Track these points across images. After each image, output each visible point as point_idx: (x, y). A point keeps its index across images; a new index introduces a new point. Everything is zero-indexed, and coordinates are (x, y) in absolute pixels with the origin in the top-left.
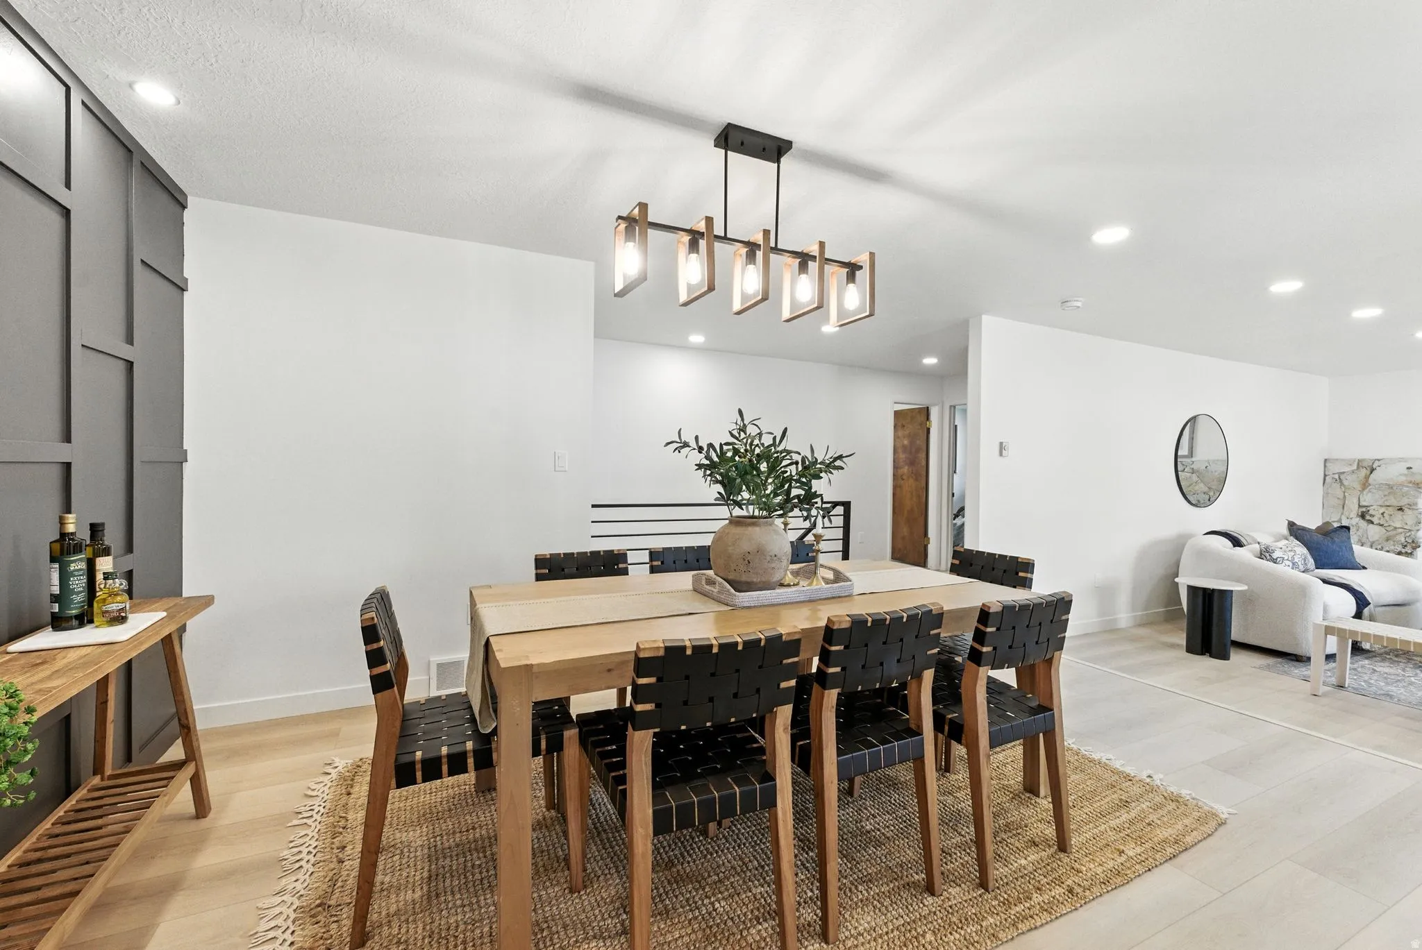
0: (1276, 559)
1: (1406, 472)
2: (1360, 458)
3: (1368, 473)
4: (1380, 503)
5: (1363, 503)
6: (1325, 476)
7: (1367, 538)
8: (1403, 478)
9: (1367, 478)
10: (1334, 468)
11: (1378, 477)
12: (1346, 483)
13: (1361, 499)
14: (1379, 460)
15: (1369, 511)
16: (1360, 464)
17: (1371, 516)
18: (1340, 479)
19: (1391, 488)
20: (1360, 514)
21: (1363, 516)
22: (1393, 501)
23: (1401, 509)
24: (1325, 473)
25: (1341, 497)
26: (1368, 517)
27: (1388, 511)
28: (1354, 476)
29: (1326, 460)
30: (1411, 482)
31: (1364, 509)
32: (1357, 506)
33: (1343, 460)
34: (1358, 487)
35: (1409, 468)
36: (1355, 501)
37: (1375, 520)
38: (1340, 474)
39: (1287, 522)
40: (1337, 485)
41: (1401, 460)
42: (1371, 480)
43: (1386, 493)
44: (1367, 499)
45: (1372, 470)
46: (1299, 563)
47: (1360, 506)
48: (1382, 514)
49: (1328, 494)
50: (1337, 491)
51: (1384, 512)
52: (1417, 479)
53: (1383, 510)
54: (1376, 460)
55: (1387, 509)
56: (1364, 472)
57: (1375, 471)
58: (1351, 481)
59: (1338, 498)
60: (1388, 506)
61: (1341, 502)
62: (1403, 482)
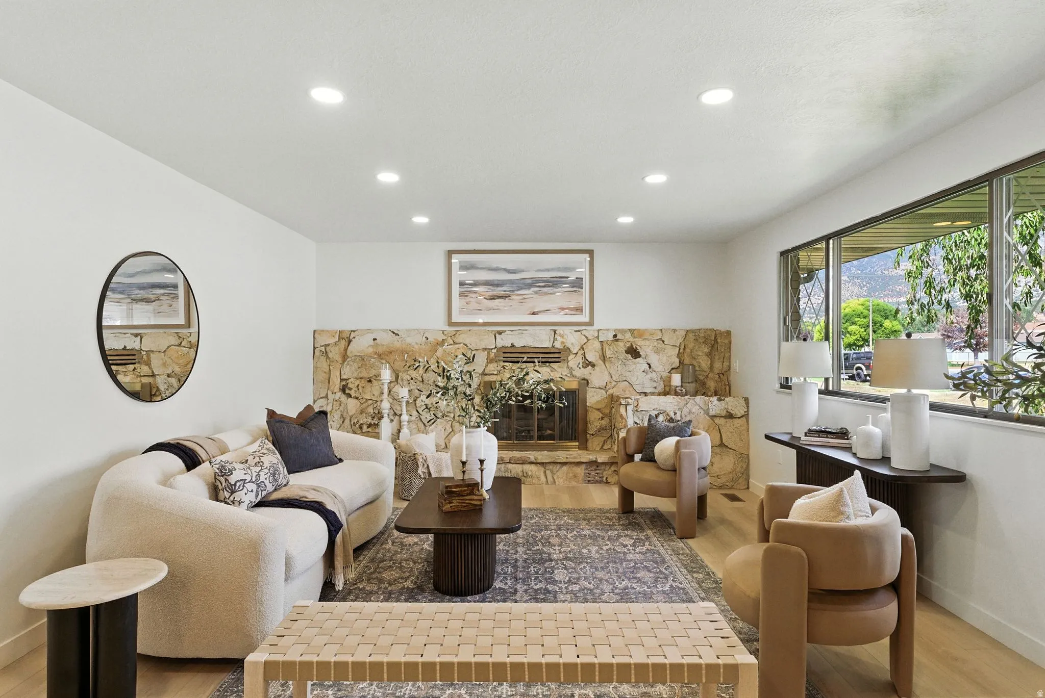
1: (372, 342)
2: (340, 330)
3: (347, 344)
4: (355, 375)
5: (344, 377)
6: (315, 348)
7: (347, 413)
8: (371, 350)
9: (346, 350)
10: (323, 340)
11: (354, 349)
12: (330, 355)
13: (342, 373)
14: (354, 331)
15: (348, 383)
16: (341, 334)
17: (350, 389)
18: (326, 352)
19: (362, 359)
20: (341, 388)
21: (343, 390)
22: (364, 374)
23: (370, 381)
24: (314, 345)
25: (327, 371)
26: (347, 391)
27: (363, 383)
28: (337, 348)
29: (315, 331)
30: (376, 353)
31: (344, 383)
32: (339, 380)
33: (328, 331)
34: (340, 360)
35: (375, 339)
36: (338, 374)
37: (353, 393)
38: (326, 346)
40: (323, 359)
41: (369, 331)
42: (348, 353)
43: (360, 365)
44: (349, 371)
45: (350, 341)
47: (342, 380)
48: (358, 387)
49: (317, 368)
50: (324, 364)
51: (359, 385)
52: (380, 350)
53: (358, 382)
54: (352, 331)
55: (361, 382)
56: (343, 343)
57: (352, 343)
58: (335, 353)
59: (325, 372)
60: (361, 378)
61: (327, 376)
62: (371, 353)
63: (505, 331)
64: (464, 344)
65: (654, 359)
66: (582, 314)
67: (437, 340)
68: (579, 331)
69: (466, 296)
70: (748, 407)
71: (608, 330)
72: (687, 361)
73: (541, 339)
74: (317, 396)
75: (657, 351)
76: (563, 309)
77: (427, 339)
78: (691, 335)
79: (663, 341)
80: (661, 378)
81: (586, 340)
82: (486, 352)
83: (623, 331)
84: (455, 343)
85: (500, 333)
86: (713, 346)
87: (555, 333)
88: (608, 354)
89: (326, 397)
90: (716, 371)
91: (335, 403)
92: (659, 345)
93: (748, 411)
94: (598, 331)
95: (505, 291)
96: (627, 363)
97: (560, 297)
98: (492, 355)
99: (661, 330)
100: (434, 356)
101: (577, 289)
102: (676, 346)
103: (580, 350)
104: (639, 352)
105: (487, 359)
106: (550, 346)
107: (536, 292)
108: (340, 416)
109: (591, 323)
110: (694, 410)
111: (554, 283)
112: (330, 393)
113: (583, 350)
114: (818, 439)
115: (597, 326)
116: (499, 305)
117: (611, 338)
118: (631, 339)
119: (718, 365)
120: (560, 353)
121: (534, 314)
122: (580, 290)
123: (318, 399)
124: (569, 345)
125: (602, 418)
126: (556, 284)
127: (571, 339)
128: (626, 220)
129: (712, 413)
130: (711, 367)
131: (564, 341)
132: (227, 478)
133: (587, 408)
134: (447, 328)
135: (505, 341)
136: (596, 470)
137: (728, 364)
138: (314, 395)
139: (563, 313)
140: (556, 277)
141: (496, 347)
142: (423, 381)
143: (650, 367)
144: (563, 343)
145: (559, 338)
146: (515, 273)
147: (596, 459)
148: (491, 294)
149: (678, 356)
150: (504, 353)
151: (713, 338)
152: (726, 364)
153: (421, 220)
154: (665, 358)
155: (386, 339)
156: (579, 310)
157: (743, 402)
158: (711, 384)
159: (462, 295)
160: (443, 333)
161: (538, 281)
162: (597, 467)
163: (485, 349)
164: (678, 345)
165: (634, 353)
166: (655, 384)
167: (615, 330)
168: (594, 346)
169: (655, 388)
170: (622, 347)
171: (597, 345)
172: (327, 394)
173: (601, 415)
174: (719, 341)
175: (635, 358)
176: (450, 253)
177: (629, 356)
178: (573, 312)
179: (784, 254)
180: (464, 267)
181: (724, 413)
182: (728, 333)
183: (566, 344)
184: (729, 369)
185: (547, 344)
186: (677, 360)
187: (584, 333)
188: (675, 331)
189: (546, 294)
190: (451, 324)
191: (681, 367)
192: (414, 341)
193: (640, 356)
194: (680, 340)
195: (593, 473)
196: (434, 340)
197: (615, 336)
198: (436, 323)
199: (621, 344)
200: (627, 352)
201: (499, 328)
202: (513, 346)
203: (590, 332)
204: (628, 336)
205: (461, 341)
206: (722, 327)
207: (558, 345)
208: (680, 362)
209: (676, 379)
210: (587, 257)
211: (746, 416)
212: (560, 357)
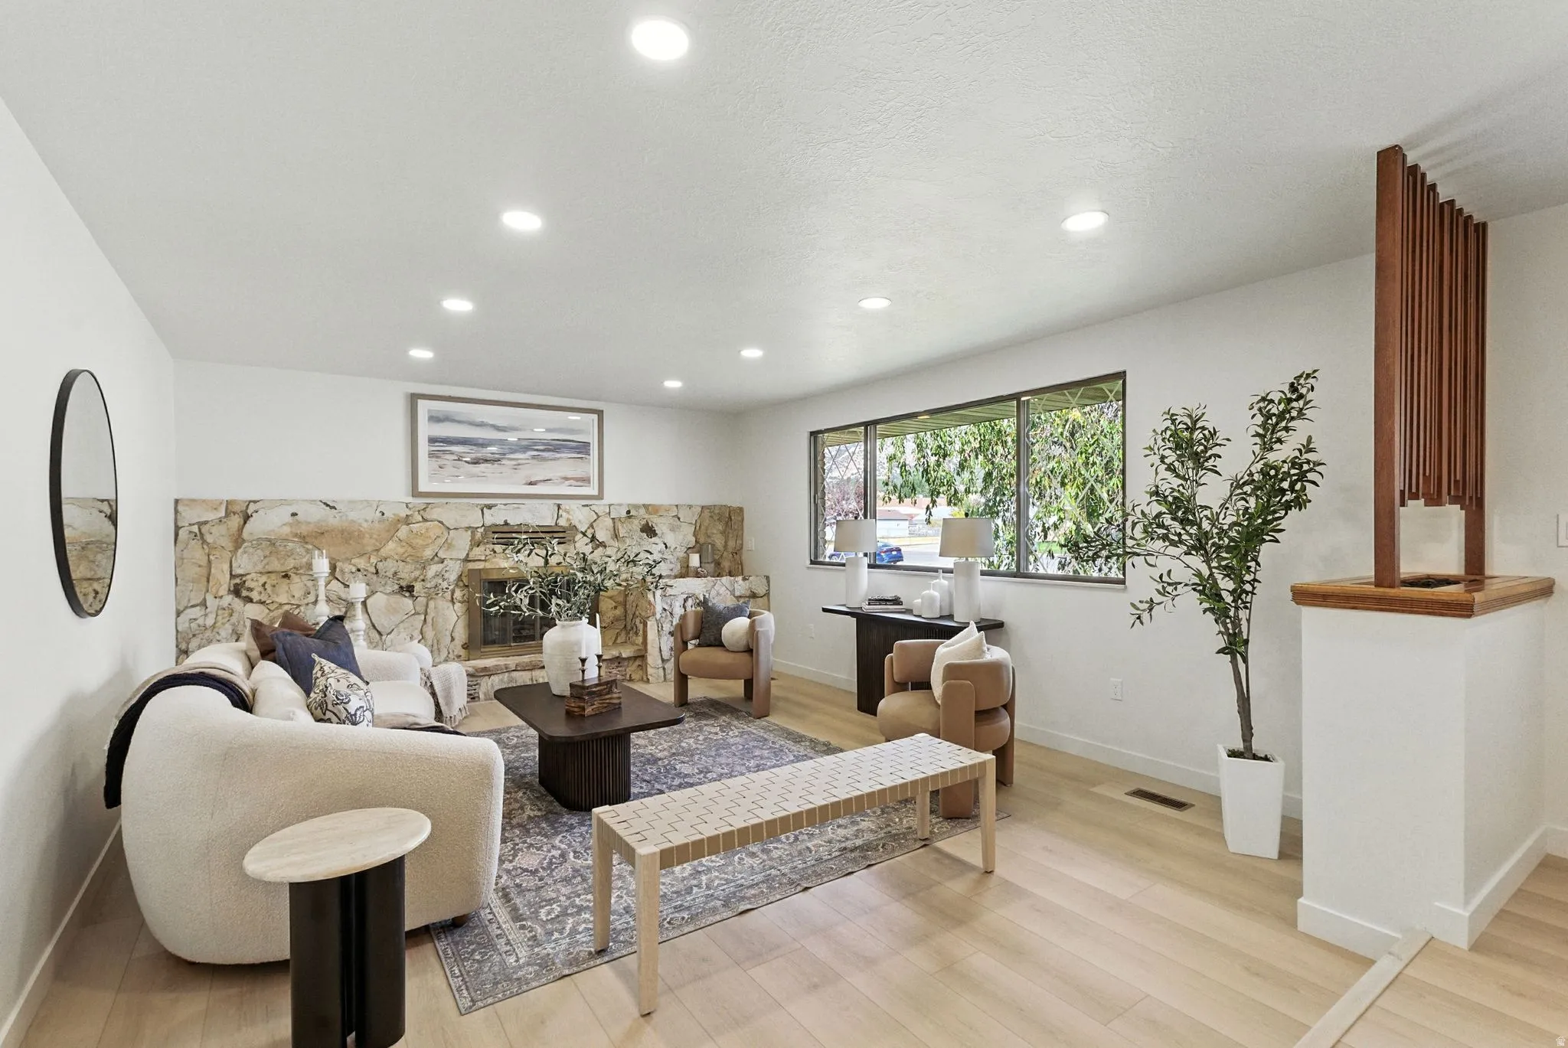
1: (290, 519)
2: (229, 498)
3: (242, 522)
4: (259, 568)
5: (237, 571)
6: (177, 528)
8: (287, 530)
9: (241, 529)
10: (190, 515)
11: (254, 528)
12: (209, 539)
13: (234, 565)
14: (255, 502)
15: (245, 582)
16: (230, 507)
17: (250, 590)
18: (201, 533)
19: (272, 544)
20: (232, 589)
21: (236, 591)
22: (276, 565)
23: (286, 576)
24: (176, 523)
25: (204, 562)
26: (244, 593)
27: (273, 579)
28: (222, 529)
29: (177, 501)
30: (296, 535)
31: (238, 581)
32: (228, 576)
33: (204, 501)
34: (230, 546)
35: (294, 515)
36: (226, 567)
37: (255, 596)
38: (200, 524)
40: (195, 544)
41: (283, 502)
42: (245, 535)
43: (268, 553)
44: (244, 563)
45: (247, 518)
47: (232, 576)
48: (264, 585)
49: (183, 559)
50: (197, 553)
51: (265, 583)
52: (304, 530)
53: (263, 579)
54: (250, 502)
55: (269, 577)
56: (236, 521)
57: (251, 519)
58: (218, 535)
59: (200, 566)
60: (269, 572)
61: (204, 571)
62: (287, 535)
63: (495, 505)
64: (439, 522)
65: (670, 538)
66: (590, 486)
67: (399, 516)
68: (587, 506)
69: (438, 457)
70: (769, 585)
71: (620, 505)
72: (702, 540)
73: (542, 515)
74: (184, 603)
75: (672, 530)
76: (566, 479)
77: (383, 514)
78: (706, 512)
79: (679, 519)
80: (678, 559)
81: (595, 517)
82: (469, 532)
83: (637, 507)
84: (425, 520)
85: (490, 507)
86: (727, 523)
87: (559, 508)
88: (622, 533)
89: (204, 604)
90: (731, 550)
91: (220, 612)
92: (674, 523)
93: (769, 590)
94: (610, 505)
95: (492, 454)
96: (643, 543)
97: (564, 466)
98: (478, 536)
99: (677, 506)
100: (395, 538)
101: (583, 456)
102: (691, 524)
103: (589, 528)
104: (655, 530)
105: (471, 541)
106: (553, 524)
107: (534, 457)
108: (231, 631)
109: (600, 496)
110: (721, 592)
111: (555, 447)
112: (210, 599)
113: (593, 528)
114: (879, 607)
115: (606, 501)
116: (485, 470)
117: (624, 514)
118: (647, 516)
119: (731, 544)
120: (564, 532)
121: (531, 484)
122: (587, 456)
123: (186, 608)
124: (575, 522)
125: (616, 608)
126: (559, 449)
127: (578, 515)
128: (673, 384)
129: (737, 594)
130: (726, 546)
131: (571, 517)
133: (599, 596)
134: (410, 499)
135: (494, 518)
136: (617, 667)
137: (741, 542)
138: (178, 602)
139: (567, 483)
140: (558, 440)
141: (483, 525)
142: (377, 573)
143: (666, 547)
144: (568, 520)
145: (564, 514)
146: (505, 431)
147: (621, 653)
148: (473, 456)
149: (695, 535)
150: (493, 532)
151: (727, 516)
152: (739, 542)
154: (681, 537)
155: (315, 515)
156: (585, 480)
157: (765, 581)
158: (726, 564)
159: (432, 455)
160: (407, 507)
161: (536, 444)
162: (619, 663)
163: (469, 528)
164: (694, 523)
165: (649, 530)
166: (672, 566)
167: (629, 505)
168: (606, 523)
169: (672, 570)
170: (636, 525)
171: (609, 522)
172: (205, 600)
173: (614, 604)
174: (733, 518)
175: (651, 538)
176: (414, 398)
177: (645, 535)
178: (579, 483)
179: (812, 433)
180: (435, 419)
181: (748, 593)
182: (741, 510)
183: (573, 522)
184: (742, 548)
185: (549, 521)
186: (693, 539)
187: (593, 507)
188: (690, 507)
189: (545, 459)
190: (416, 493)
191: (698, 548)
192: (363, 518)
193: (655, 535)
194: (696, 517)
195: (614, 671)
196: (392, 516)
197: (628, 512)
198: (395, 494)
199: (636, 522)
200: (642, 531)
201: (487, 501)
202: (506, 524)
203: (600, 506)
204: (642, 511)
205: (435, 517)
206: (735, 504)
207: (562, 522)
208: (696, 541)
209: (695, 560)
210: (595, 417)
211: (767, 594)
212: (564, 538)
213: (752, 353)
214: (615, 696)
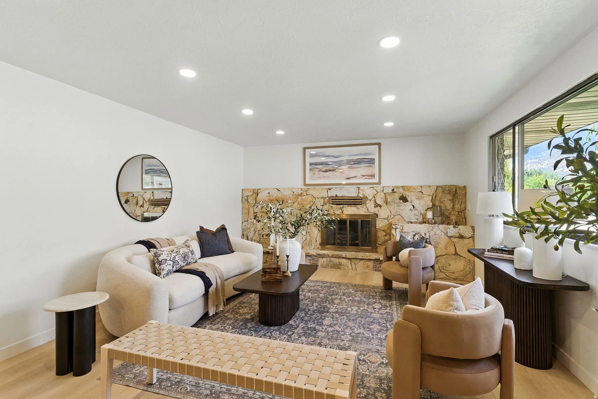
0: (161, 261)
1: (268, 195)
2: (254, 188)
3: (256, 195)
4: (260, 211)
5: (255, 211)
6: (242, 197)
7: (257, 229)
8: (267, 198)
9: (256, 198)
10: (246, 194)
11: (260, 198)
12: (249, 201)
13: (254, 209)
14: (260, 189)
15: (257, 215)
16: (254, 191)
17: (258, 217)
18: (247, 199)
20: (254, 217)
22: (264, 210)
23: (267, 213)
28: (252, 197)
29: (242, 189)
30: (269, 200)
31: (255, 214)
32: (253, 213)
33: (248, 189)
34: (253, 203)
35: (269, 193)
36: (252, 210)
38: (248, 196)
39: (199, 227)
40: (246, 202)
41: (266, 189)
42: (257, 200)
44: (257, 209)
45: (258, 194)
46: (179, 261)
47: (254, 213)
48: (261, 216)
49: (243, 207)
50: (246, 206)
51: (262, 215)
52: (271, 198)
53: (261, 214)
54: (259, 189)
55: (263, 214)
56: (255, 195)
57: (259, 195)
58: (251, 200)
59: (247, 209)
60: (263, 212)
61: (248, 211)
62: (267, 200)
63: (332, 188)
64: (312, 195)
65: (416, 203)
66: (375, 178)
67: (298, 193)
68: (372, 187)
69: (313, 170)
70: (474, 232)
71: (389, 187)
72: (437, 204)
73: (351, 192)
74: (244, 221)
75: (418, 198)
76: (364, 176)
77: (294, 193)
78: (440, 189)
79: (422, 193)
80: (421, 214)
81: (376, 193)
82: (323, 199)
83: (398, 187)
84: (307, 195)
85: (330, 189)
86: (454, 195)
87: (359, 189)
88: (389, 200)
89: (247, 221)
90: (457, 210)
91: (251, 224)
92: (420, 195)
93: (474, 235)
94: (383, 187)
95: (333, 167)
96: (400, 205)
97: (363, 170)
98: (326, 201)
99: (421, 186)
100: (297, 201)
101: (372, 165)
102: (430, 195)
103: (373, 198)
104: (407, 199)
105: (323, 203)
106: (356, 196)
107: (349, 167)
108: (253, 230)
109: (379, 183)
110: (437, 233)
111: (358, 162)
112: (249, 219)
113: (375, 198)
114: (497, 254)
115: (382, 185)
116: (330, 174)
117: (390, 191)
118: (403, 192)
119: (457, 207)
120: (362, 199)
121: (348, 179)
122: (373, 165)
123: (244, 222)
124: (366, 195)
125: (386, 236)
126: (360, 163)
127: (368, 192)
129: (449, 235)
130: (453, 208)
131: (364, 193)
132: (158, 258)
133: (377, 229)
134: (303, 187)
135: (332, 193)
137: (464, 206)
138: (242, 220)
139: (364, 177)
140: (360, 159)
141: (328, 197)
142: (291, 214)
143: (414, 207)
144: (363, 194)
145: (361, 192)
146: (337, 158)
148: (325, 169)
149: (432, 201)
150: (332, 199)
151: (454, 191)
152: (463, 206)
153: (280, 132)
154: (423, 202)
155: (274, 193)
156: (373, 176)
157: (471, 229)
158: (453, 218)
159: (311, 170)
160: (301, 190)
161: (350, 161)
163: (323, 198)
164: (432, 195)
165: (404, 199)
166: (417, 217)
167: (393, 187)
168: (381, 195)
169: (417, 219)
170: (397, 196)
171: (382, 195)
172: (248, 220)
173: (385, 234)
174: (458, 192)
175: (405, 202)
176: (305, 149)
177: (401, 201)
178: (370, 178)
179: (492, 137)
180: (312, 156)
181: (457, 235)
182: (465, 187)
183: (365, 195)
184: (465, 209)
185: (354, 195)
186: (431, 203)
187: (375, 188)
188: (429, 187)
189: (354, 168)
190: (305, 185)
191: (433, 207)
192: (287, 194)
193: (407, 201)
194: (433, 192)
196: (296, 193)
197: (393, 190)
198: (298, 185)
199: (396, 194)
200: (400, 199)
201: (329, 187)
202: (336, 196)
203: (379, 188)
204: (401, 190)
205: (310, 193)
206: (461, 184)
207: (361, 195)
208: (433, 205)
209: (430, 215)
210: (377, 146)
211: (473, 237)
212: (362, 202)
213: (389, 98)
214: (278, 275)
